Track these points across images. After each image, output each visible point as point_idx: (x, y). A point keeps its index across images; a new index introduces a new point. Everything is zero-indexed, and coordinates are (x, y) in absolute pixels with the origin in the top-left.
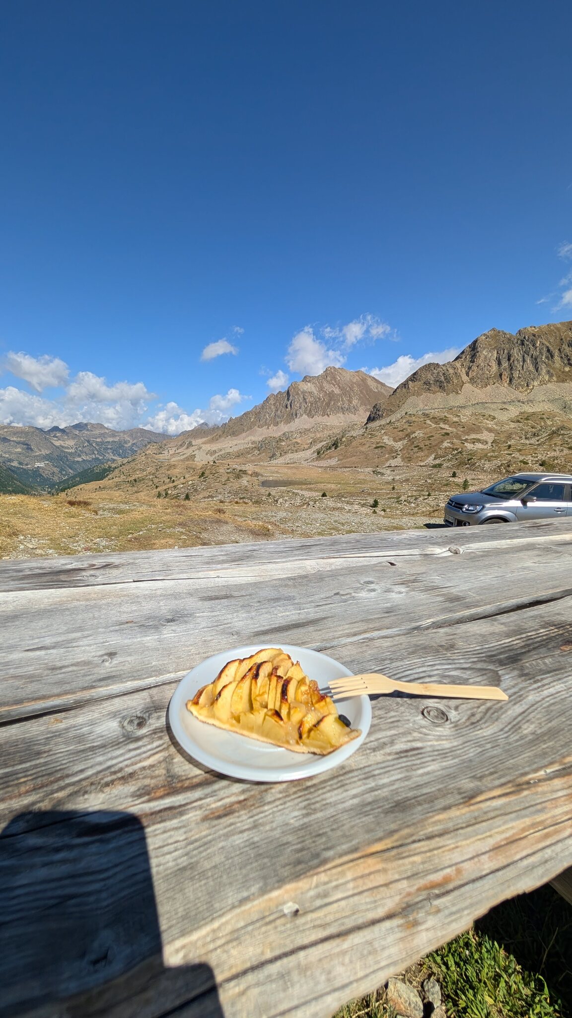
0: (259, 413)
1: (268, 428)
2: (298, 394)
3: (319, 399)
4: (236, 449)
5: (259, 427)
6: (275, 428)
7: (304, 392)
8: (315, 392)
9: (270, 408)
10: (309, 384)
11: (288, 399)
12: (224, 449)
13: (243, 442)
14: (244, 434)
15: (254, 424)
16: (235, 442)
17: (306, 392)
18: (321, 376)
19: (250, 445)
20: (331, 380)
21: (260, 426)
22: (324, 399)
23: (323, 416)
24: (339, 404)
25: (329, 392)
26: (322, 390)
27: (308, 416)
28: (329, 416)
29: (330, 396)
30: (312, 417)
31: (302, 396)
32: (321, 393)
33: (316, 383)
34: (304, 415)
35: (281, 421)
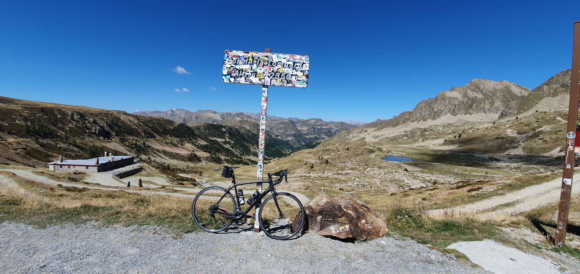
0: (413, 112)
1: (418, 122)
3: (463, 102)
4: (392, 135)
5: (411, 121)
6: (424, 122)
8: (460, 98)
9: (421, 109)
10: (455, 92)
12: (384, 135)
13: (398, 131)
14: (399, 126)
15: (408, 119)
16: (393, 131)
17: (451, 98)
19: (403, 133)
21: (413, 121)
22: (467, 103)
23: (465, 114)
24: (481, 105)
25: (472, 97)
26: (466, 96)
27: (452, 114)
28: (470, 114)
29: (473, 100)
30: (456, 116)
31: (448, 101)
32: (464, 99)
33: (461, 92)
34: (448, 114)
35: (429, 118)
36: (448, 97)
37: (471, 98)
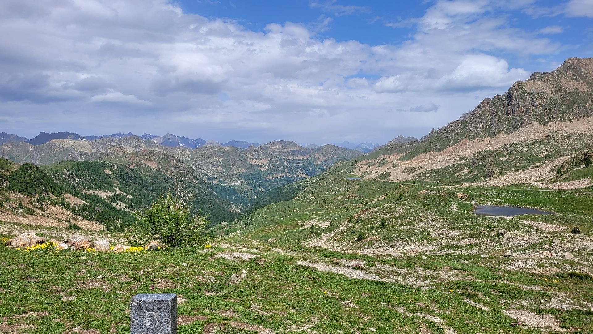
0: (470, 122)
1: (482, 140)
2: (523, 96)
3: (556, 100)
5: (469, 139)
6: (491, 140)
7: (531, 94)
8: (550, 92)
9: (484, 115)
10: (539, 83)
11: (509, 104)
13: (448, 157)
14: (450, 149)
15: (463, 135)
16: (438, 158)
17: (535, 93)
18: (558, 71)
19: (459, 162)
20: (574, 75)
21: (472, 138)
22: (563, 100)
23: (562, 121)
24: (588, 104)
25: (570, 90)
26: (559, 89)
27: (539, 123)
28: (571, 121)
29: (571, 96)
30: (546, 124)
31: (529, 98)
32: (557, 93)
33: (549, 81)
34: (533, 122)
35: (500, 131)
36: (529, 91)
37: (568, 91)
